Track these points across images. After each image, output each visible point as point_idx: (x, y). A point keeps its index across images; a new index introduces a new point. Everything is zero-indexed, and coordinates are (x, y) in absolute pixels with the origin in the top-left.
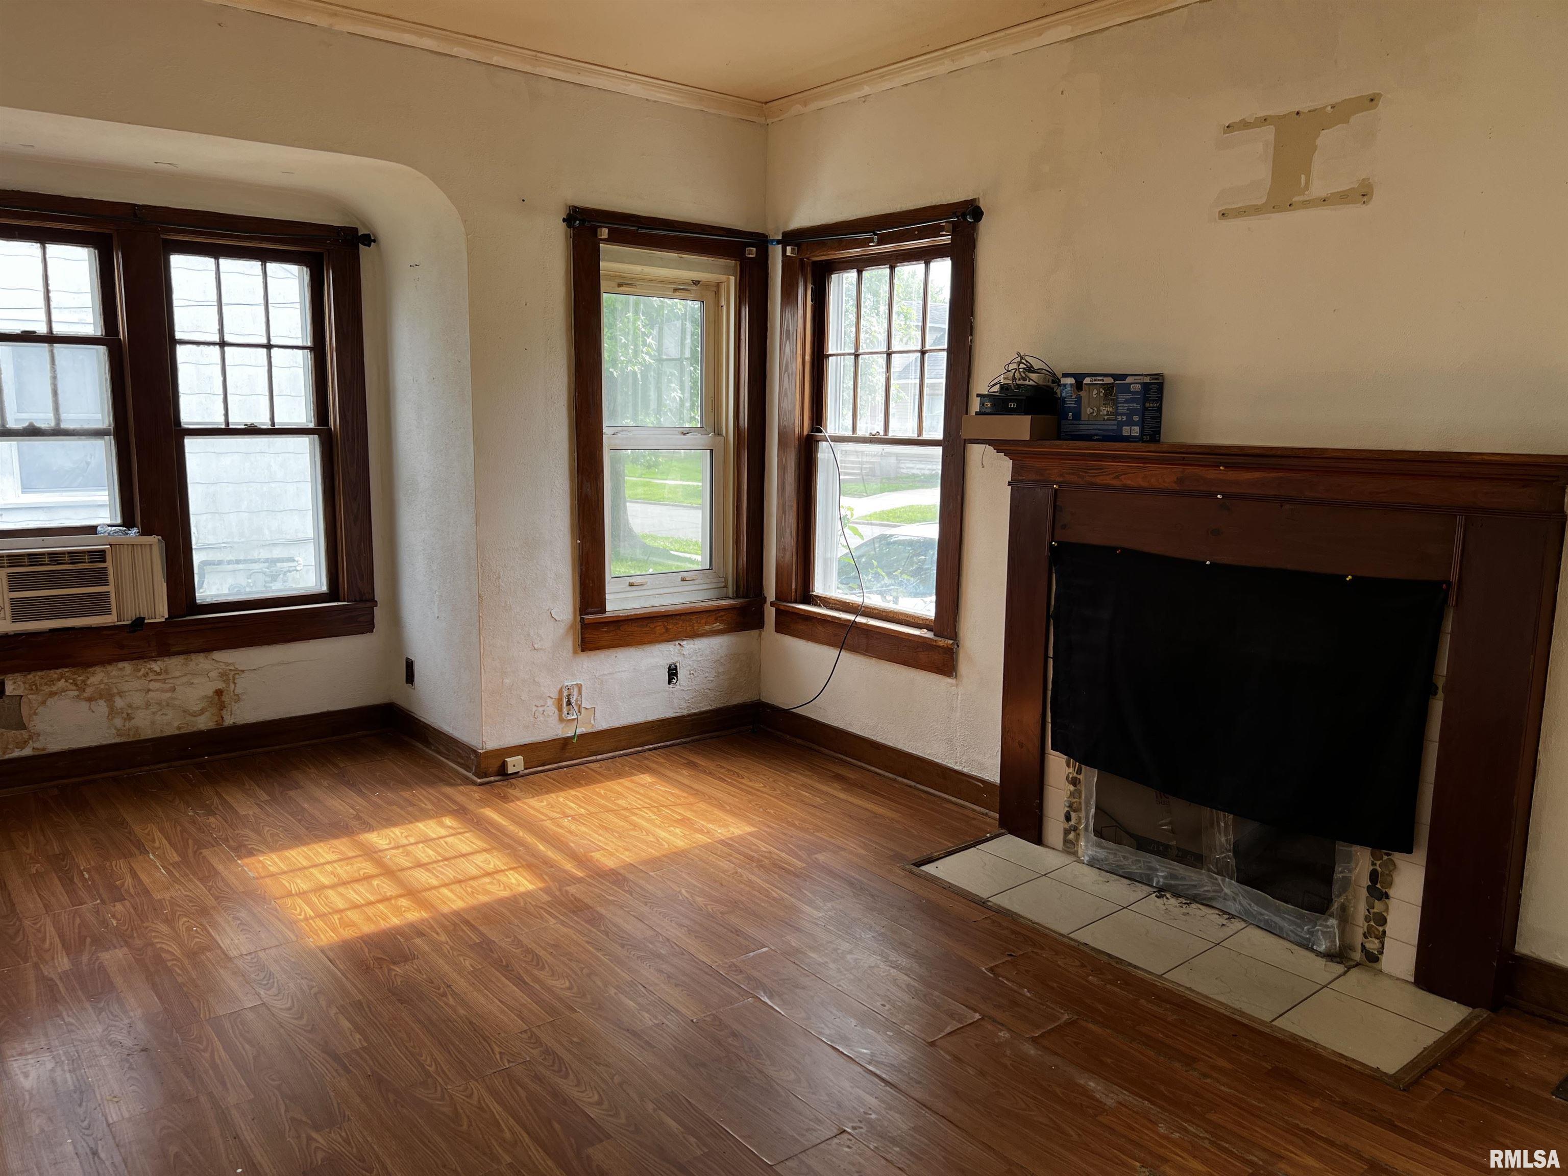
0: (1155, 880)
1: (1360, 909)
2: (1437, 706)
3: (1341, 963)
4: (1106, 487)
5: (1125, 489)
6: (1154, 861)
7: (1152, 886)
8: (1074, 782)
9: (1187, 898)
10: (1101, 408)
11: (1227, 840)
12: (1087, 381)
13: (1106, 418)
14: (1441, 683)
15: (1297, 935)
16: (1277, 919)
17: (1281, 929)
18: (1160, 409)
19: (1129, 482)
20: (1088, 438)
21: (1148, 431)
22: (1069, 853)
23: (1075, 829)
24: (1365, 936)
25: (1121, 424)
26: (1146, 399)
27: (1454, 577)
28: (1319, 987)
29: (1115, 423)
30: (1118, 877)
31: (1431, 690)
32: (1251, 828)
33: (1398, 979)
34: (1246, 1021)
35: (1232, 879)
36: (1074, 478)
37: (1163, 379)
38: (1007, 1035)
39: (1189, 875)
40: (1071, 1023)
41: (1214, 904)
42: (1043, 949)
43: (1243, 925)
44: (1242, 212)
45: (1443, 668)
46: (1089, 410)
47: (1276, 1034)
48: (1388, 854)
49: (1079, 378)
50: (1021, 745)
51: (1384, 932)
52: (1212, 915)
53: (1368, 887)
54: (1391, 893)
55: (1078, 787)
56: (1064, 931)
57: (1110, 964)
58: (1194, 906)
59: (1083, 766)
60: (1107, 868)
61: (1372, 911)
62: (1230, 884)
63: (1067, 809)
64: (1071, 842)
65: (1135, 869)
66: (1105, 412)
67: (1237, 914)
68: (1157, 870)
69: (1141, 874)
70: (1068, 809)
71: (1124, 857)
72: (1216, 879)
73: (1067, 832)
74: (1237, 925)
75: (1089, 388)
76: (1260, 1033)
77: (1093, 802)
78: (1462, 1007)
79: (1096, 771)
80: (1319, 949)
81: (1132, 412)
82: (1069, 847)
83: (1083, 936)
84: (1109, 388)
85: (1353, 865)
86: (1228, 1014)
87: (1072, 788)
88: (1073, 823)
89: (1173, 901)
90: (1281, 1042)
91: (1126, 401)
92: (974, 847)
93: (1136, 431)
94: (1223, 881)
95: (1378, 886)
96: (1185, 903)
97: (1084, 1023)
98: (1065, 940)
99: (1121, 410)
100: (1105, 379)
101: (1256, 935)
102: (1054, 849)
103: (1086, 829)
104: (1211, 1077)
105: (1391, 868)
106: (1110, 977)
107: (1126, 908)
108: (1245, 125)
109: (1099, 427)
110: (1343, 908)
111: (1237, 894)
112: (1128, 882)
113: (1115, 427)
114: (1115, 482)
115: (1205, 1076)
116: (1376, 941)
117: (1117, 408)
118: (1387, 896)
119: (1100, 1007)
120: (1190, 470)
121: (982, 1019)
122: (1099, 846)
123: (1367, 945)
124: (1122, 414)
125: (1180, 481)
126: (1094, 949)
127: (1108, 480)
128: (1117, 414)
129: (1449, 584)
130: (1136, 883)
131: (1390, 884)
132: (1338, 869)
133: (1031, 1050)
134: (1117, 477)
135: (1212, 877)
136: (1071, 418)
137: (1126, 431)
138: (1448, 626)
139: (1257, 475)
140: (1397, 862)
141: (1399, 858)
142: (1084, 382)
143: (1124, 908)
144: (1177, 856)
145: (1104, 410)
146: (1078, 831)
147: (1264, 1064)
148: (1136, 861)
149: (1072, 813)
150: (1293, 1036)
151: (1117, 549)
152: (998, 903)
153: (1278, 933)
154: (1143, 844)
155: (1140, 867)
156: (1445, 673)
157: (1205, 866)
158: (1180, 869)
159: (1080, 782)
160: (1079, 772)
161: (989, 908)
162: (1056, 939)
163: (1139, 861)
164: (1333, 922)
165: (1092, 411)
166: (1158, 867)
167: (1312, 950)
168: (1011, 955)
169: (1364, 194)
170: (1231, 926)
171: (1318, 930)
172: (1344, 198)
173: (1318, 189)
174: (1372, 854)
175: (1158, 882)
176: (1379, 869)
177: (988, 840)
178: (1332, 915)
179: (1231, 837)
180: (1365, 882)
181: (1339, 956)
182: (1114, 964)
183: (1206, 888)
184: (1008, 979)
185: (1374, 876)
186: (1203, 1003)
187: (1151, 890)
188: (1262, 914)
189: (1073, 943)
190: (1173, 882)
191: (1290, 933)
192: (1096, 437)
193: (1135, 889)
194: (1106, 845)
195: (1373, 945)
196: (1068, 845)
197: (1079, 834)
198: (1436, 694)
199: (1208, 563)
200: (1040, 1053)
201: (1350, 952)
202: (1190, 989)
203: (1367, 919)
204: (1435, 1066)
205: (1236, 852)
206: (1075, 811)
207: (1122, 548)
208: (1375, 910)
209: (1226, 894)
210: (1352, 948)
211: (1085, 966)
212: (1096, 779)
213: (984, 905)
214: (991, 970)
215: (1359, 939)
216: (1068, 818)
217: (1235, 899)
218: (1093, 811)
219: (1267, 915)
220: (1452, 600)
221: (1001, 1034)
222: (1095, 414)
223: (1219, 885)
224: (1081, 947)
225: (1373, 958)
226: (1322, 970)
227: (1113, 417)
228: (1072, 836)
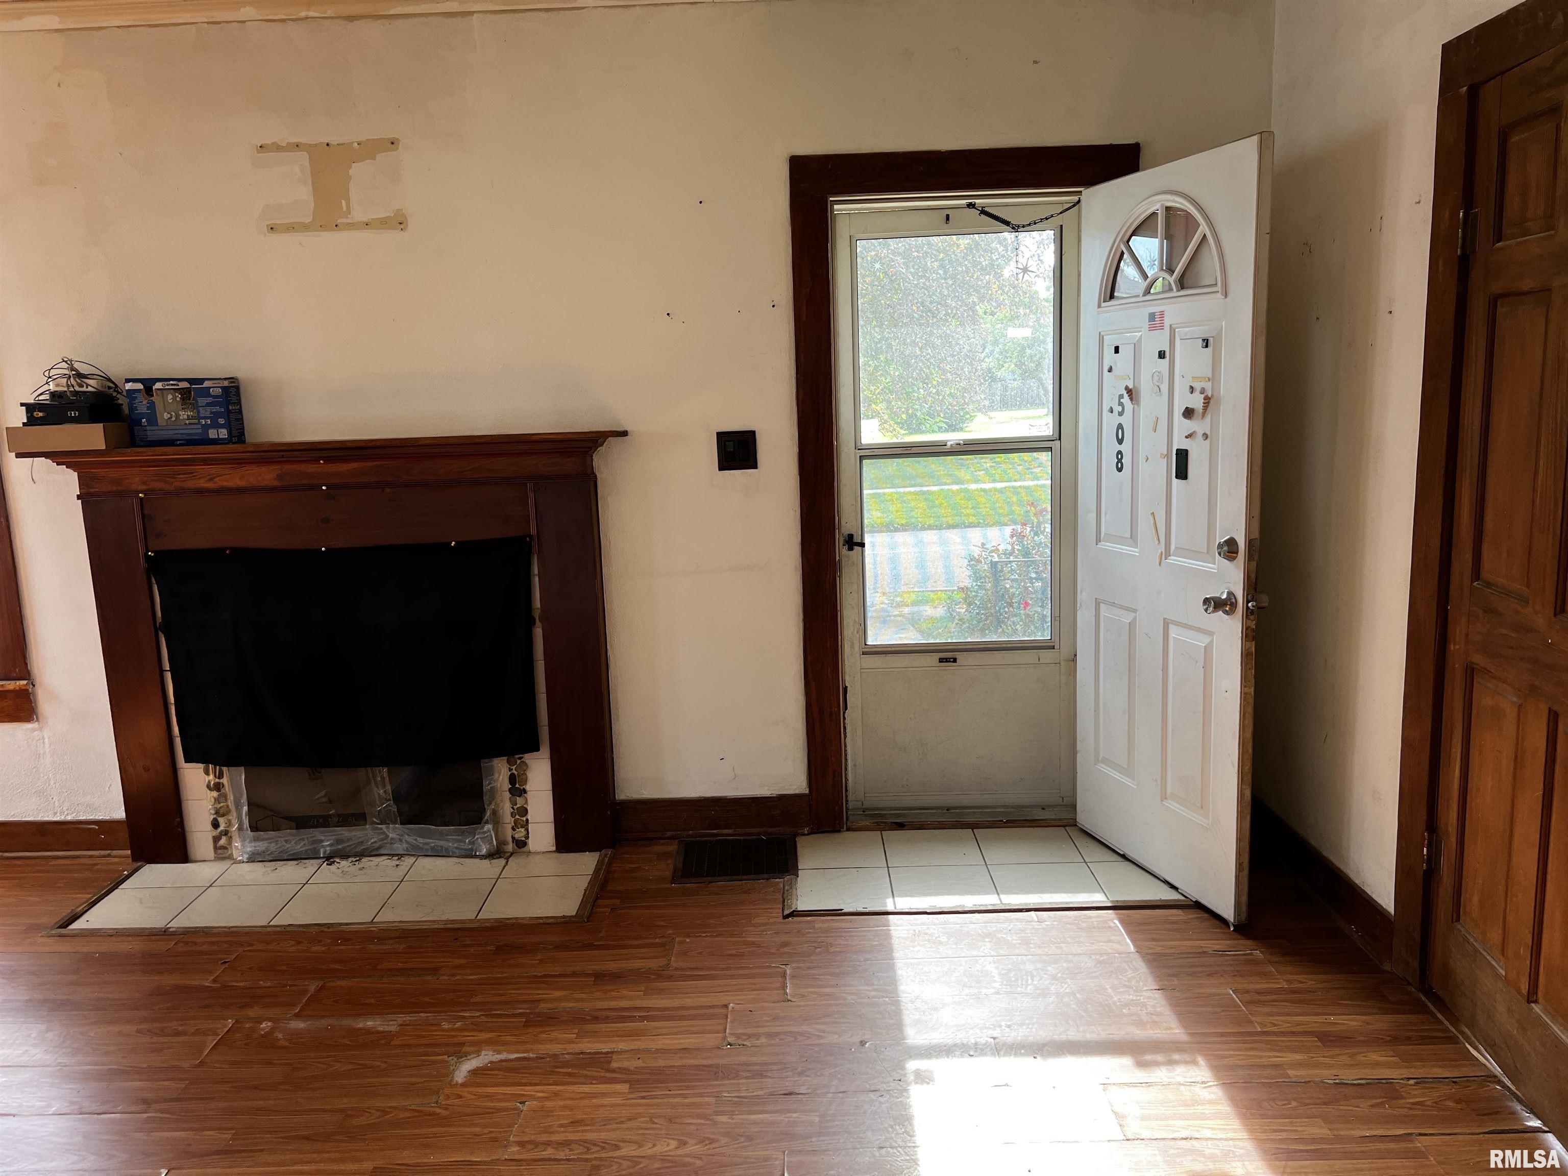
0: (322, 851)
1: (506, 809)
2: (538, 632)
3: (500, 857)
4: (200, 492)
5: (220, 491)
6: (317, 833)
7: (319, 858)
8: (218, 787)
9: (355, 856)
10: (180, 413)
11: (385, 792)
12: (158, 385)
13: (187, 422)
14: (537, 614)
15: (462, 849)
16: (442, 843)
17: (447, 850)
18: (240, 412)
19: (225, 484)
20: (170, 443)
21: (235, 433)
22: (224, 859)
23: (226, 833)
24: (513, 829)
25: (206, 427)
26: (228, 403)
27: (533, 531)
28: (495, 880)
29: (200, 426)
30: (283, 862)
31: (531, 622)
32: (406, 774)
33: (543, 853)
34: (456, 926)
35: (395, 823)
36: (159, 485)
37: (238, 383)
38: (269, 1024)
39: (353, 835)
40: (320, 990)
41: (382, 851)
42: (252, 945)
43: (412, 859)
44: (291, 228)
45: (537, 602)
46: (166, 416)
47: (483, 925)
48: (520, 758)
49: (148, 384)
50: (146, 769)
51: (527, 820)
52: (383, 861)
53: (510, 790)
54: (528, 788)
55: (223, 791)
56: (264, 923)
57: (322, 931)
58: (364, 860)
59: (225, 769)
60: (267, 858)
61: (515, 807)
62: (395, 829)
63: (212, 817)
64: (224, 848)
65: (299, 848)
66: (186, 417)
67: (405, 853)
68: (322, 841)
69: (306, 851)
70: (215, 816)
71: (286, 841)
72: (381, 829)
73: (216, 839)
74: (409, 861)
75: (162, 393)
76: (472, 929)
77: (244, 799)
78: (593, 854)
79: (242, 769)
80: (481, 854)
81: (216, 415)
82: (222, 852)
83: (283, 920)
84: (185, 393)
85: (496, 776)
86: (442, 926)
87: (215, 794)
88: (222, 828)
89: (344, 863)
90: (491, 928)
91: (208, 405)
92: (117, 888)
93: (223, 433)
94: (388, 828)
95: (517, 786)
96: (356, 861)
97: (332, 984)
98: (269, 929)
99: (203, 413)
100: (179, 383)
101: (427, 864)
102: (205, 861)
103: (240, 828)
104: (457, 974)
105: (525, 768)
106: (329, 941)
107: (306, 883)
108: (277, 148)
109: (181, 432)
110: (494, 813)
111: (402, 835)
112: (296, 862)
113: (200, 431)
114: (210, 485)
115: (453, 975)
116: (523, 830)
117: (198, 412)
118: (525, 791)
119: (337, 966)
120: (287, 467)
121: (237, 1022)
122: (256, 839)
123: (516, 836)
124: (205, 418)
125: (280, 477)
126: (300, 926)
127: (202, 484)
128: (200, 418)
129: (531, 537)
130: (305, 861)
131: (525, 782)
132: (485, 783)
133: (299, 1025)
134: (211, 480)
135: (377, 829)
136: (146, 424)
137: (212, 434)
138: (535, 570)
139: (355, 465)
140: (527, 761)
141: (528, 758)
142: (154, 388)
143: (305, 884)
144: (338, 822)
145: (183, 415)
146: (229, 835)
147: (489, 948)
148: (295, 841)
149: (219, 819)
150: (497, 920)
151: (226, 549)
152: (176, 926)
153: (445, 854)
154: (302, 823)
155: (304, 844)
156: (539, 606)
157: (368, 820)
158: (344, 832)
159: (223, 786)
160: (221, 776)
161: (174, 934)
162: (260, 932)
163: (303, 839)
164: (488, 827)
165: (169, 416)
166: (323, 838)
167: (476, 857)
168: (225, 962)
169: (400, 222)
170: (405, 864)
171: (477, 838)
172: (383, 224)
173: (358, 215)
174: (508, 762)
175: (325, 852)
176: (516, 773)
177: (128, 877)
178: (487, 822)
179: (389, 788)
180: (507, 786)
181: (495, 854)
182: (326, 930)
183: (373, 841)
184: (237, 982)
185: (512, 779)
186: (419, 927)
187: (320, 861)
188: (428, 844)
189: (278, 929)
190: (340, 847)
191: (455, 850)
192: (178, 442)
193: (306, 865)
194: (265, 837)
195: (520, 834)
196: (220, 851)
197: (231, 837)
198: (535, 624)
199: (323, 549)
200: (309, 1023)
201: (503, 846)
202: (401, 922)
203: (512, 815)
204: (597, 898)
205: (396, 800)
206: (223, 816)
207: (230, 548)
208: (518, 806)
209: (392, 839)
210: (505, 843)
211: (300, 942)
212: (243, 777)
213: (167, 933)
214: (214, 981)
215: (509, 833)
216: (215, 825)
217: (401, 840)
218: (245, 808)
219: (433, 842)
220: (535, 549)
221: (263, 1025)
222: (174, 419)
223: (384, 833)
224: (289, 929)
225: (521, 844)
226: (487, 868)
227: (196, 421)
228: (223, 841)
